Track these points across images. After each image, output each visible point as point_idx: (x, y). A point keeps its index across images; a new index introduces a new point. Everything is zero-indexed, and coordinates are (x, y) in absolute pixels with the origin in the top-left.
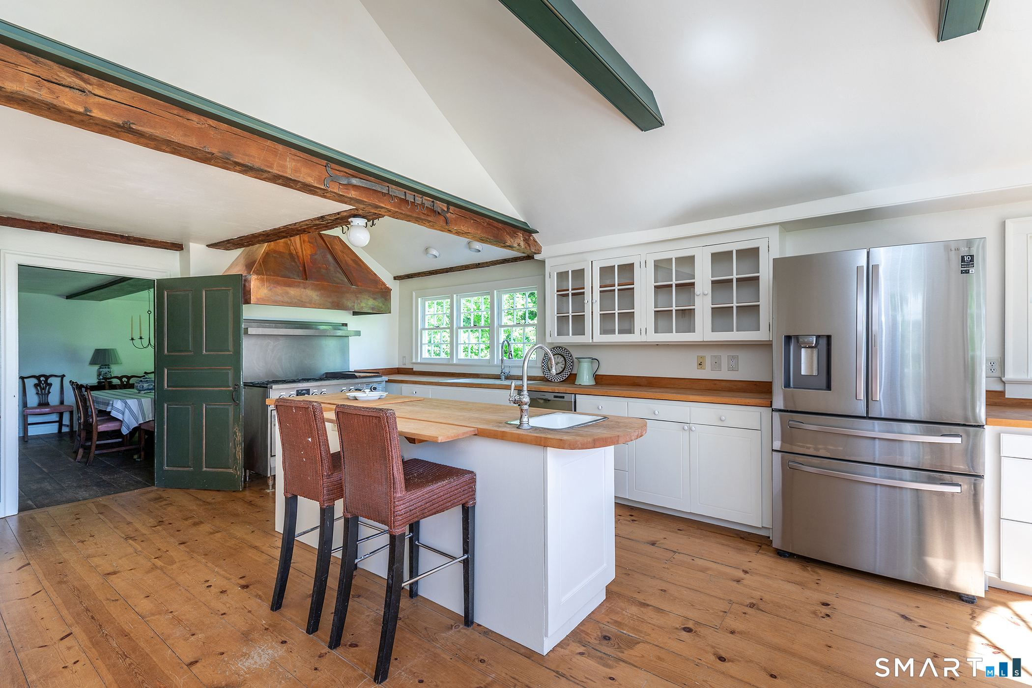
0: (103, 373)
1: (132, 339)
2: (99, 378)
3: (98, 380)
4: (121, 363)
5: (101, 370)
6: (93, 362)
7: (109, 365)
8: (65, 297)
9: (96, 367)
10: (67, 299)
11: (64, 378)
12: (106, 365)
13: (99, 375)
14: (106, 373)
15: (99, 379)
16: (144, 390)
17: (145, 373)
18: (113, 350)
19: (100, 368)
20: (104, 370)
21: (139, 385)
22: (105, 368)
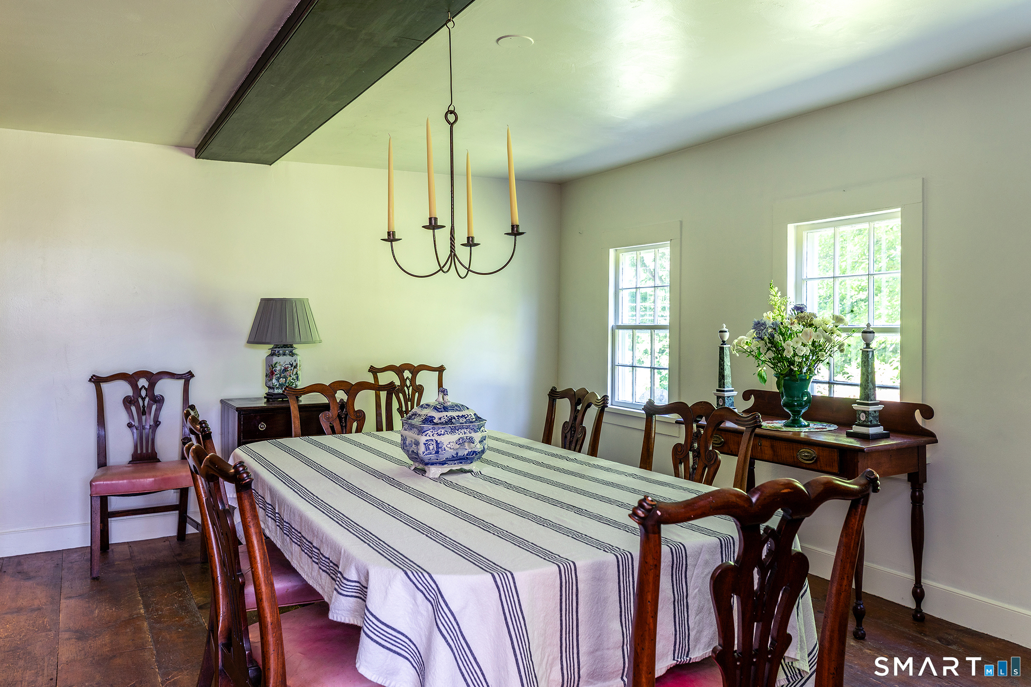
0: (278, 368)
1: (391, 238)
2: (270, 384)
3: (267, 390)
4: (320, 342)
5: (275, 359)
6: (256, 338)
7: (291, 346)
8: (194, 151)
9: (263, 351)
10: (197, 156)
11: (192, 381)
12: (285, 346)
13: (270, 374)
14: (285, 370)
15: (270, 388)
16: (443, 463)
17: (374, 370)
18: (301, 301)
19: (272, 355)
20: (282, 361)
21: (423, 439)
22: (284, 354)
